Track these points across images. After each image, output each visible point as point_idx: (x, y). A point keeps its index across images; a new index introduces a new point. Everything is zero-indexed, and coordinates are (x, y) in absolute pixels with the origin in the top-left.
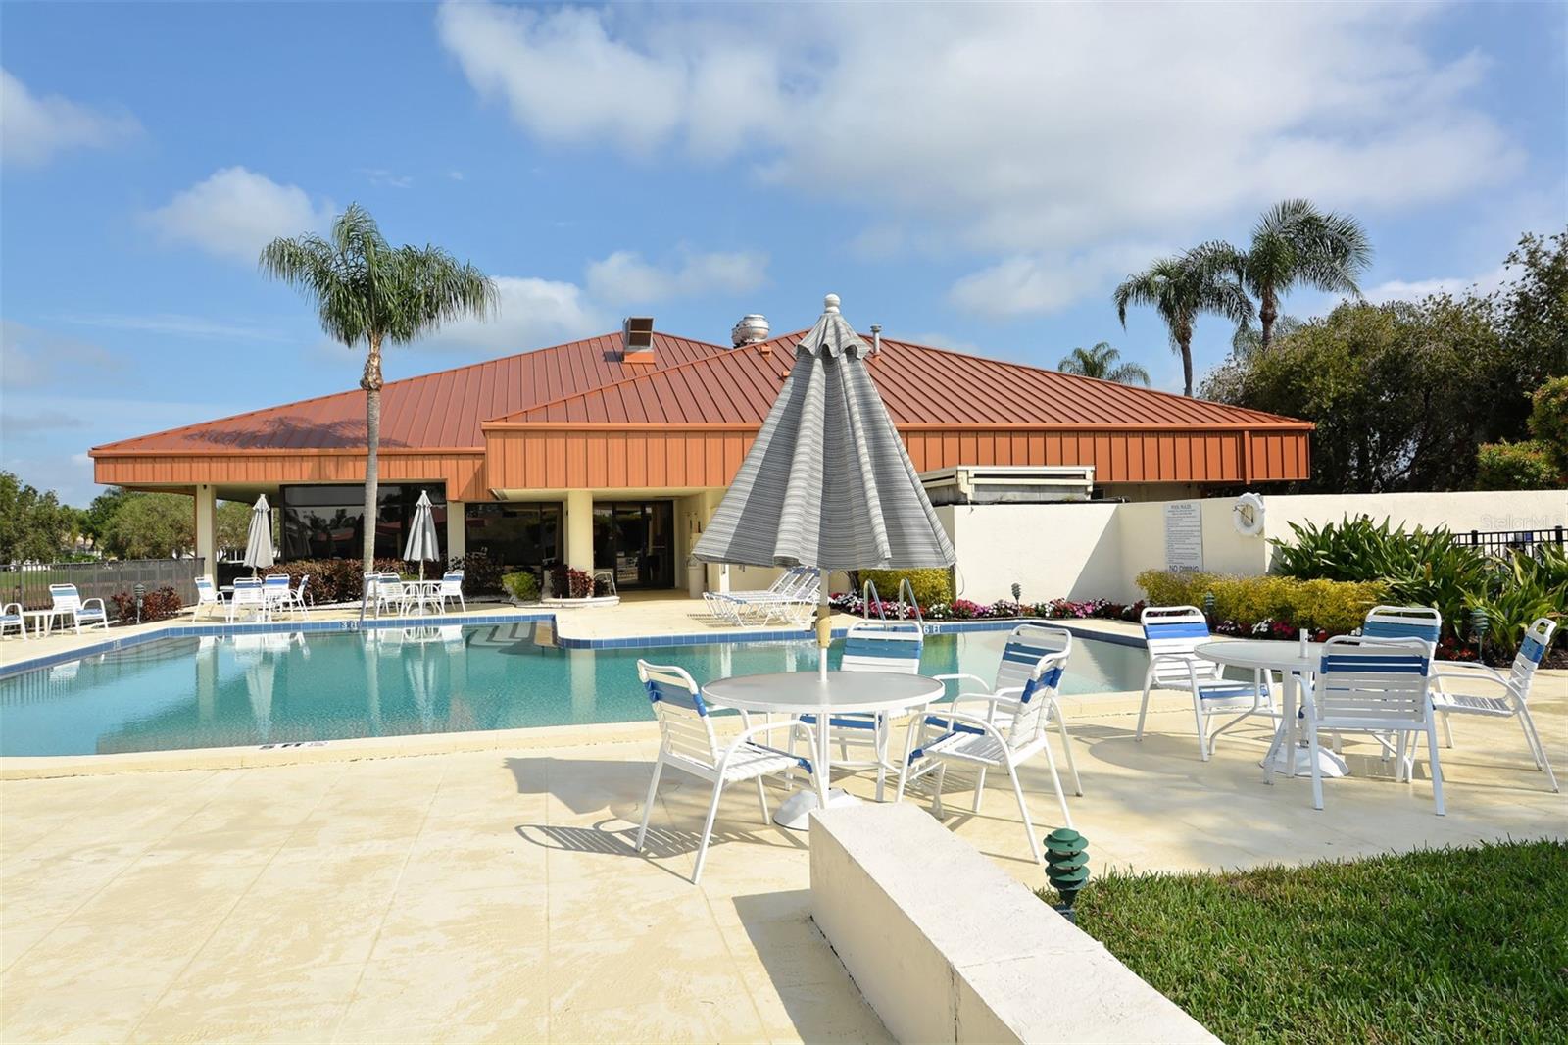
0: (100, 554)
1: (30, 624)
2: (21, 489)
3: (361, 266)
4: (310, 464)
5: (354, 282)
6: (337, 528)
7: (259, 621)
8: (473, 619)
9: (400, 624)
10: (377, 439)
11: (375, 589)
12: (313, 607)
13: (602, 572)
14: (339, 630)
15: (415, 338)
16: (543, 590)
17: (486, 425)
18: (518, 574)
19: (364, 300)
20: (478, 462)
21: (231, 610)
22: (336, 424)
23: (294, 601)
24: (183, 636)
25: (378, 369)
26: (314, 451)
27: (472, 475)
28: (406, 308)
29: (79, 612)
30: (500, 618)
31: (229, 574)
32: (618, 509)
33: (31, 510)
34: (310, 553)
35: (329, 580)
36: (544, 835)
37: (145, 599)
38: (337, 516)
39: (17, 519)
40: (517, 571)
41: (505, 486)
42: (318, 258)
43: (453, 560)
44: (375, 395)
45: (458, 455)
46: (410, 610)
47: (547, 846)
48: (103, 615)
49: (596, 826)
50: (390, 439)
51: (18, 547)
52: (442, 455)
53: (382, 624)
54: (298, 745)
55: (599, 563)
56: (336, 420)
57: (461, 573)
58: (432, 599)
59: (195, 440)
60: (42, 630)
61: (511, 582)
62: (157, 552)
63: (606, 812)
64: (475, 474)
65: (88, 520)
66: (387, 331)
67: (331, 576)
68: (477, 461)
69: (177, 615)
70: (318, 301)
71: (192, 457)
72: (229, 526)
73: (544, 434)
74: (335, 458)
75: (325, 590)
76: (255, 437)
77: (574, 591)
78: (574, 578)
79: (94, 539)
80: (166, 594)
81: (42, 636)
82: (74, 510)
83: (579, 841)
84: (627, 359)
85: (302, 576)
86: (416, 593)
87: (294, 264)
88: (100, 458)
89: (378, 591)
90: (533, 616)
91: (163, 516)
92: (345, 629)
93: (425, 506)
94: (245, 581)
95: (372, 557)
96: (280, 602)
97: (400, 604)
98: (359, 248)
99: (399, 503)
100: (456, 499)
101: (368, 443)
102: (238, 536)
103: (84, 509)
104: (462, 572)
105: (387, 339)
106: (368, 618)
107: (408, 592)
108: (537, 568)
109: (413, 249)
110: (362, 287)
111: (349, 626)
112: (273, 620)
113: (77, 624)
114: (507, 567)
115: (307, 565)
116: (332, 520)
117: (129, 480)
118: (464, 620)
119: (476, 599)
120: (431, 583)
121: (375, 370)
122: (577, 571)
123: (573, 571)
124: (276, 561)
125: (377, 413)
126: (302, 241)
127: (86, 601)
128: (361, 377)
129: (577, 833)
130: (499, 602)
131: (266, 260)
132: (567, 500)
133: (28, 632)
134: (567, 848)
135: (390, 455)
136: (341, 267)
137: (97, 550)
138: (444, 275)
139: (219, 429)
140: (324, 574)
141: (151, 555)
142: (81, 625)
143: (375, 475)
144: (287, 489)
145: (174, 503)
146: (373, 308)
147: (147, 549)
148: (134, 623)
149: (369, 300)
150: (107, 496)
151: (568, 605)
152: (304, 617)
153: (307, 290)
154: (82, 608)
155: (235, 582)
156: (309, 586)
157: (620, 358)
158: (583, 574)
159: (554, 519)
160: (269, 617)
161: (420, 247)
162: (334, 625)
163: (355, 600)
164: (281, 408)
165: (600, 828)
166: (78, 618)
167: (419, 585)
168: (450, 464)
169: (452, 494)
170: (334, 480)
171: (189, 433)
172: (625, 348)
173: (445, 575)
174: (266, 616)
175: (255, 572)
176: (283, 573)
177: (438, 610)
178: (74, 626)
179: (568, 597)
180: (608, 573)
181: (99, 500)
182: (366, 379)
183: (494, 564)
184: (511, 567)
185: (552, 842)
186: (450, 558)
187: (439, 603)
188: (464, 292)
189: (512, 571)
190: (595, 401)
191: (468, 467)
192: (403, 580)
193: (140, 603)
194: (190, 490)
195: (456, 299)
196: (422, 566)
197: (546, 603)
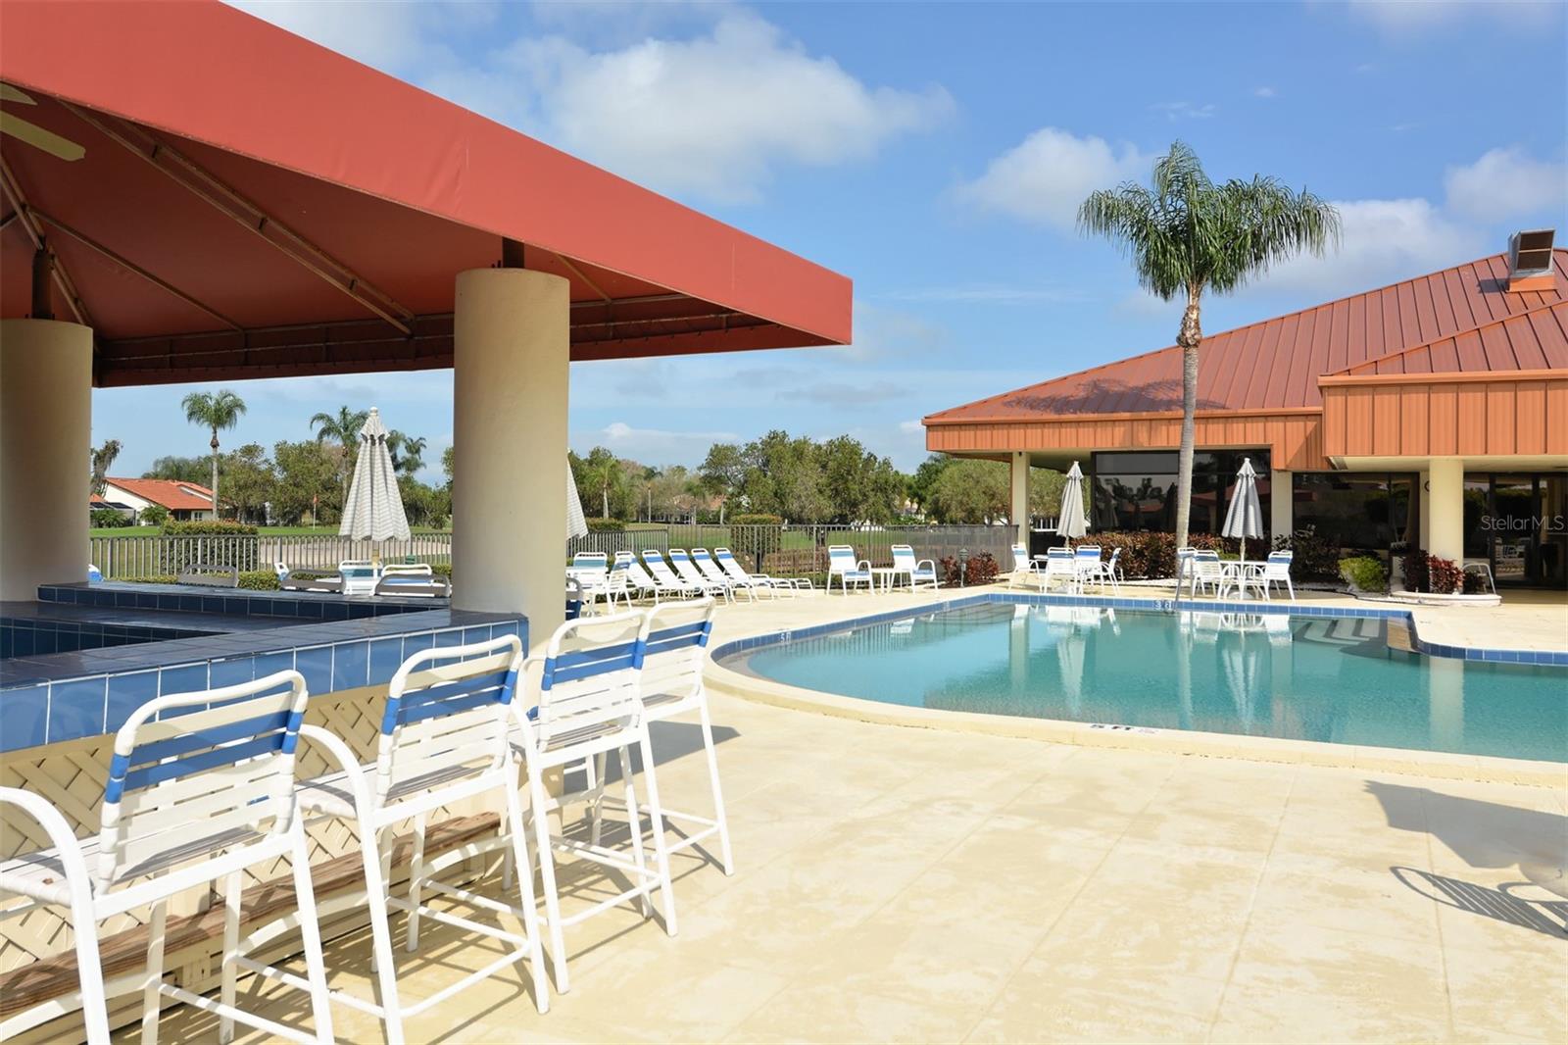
0: (923, 517)
1: (877, 579)
2: (865, 456)
3: (1181, 210)
4: (1122, 429)
5: (1173, 228)
6: (1143, 498)
7: (1071, 593)
8: (1305, 610)
9: (1219, 608)
10: (1194, 400)
11: (1192, 568)
12: (1123, 582)
13: (1474, 563)
14: (1152, 609)
15: (1238, 285)
16: (1391, 581)
17: (1324, 380)
18: (1360, 559)
19: (1183, 247)
20: (1311, 425)
21: (1044, 579)
22: (1149, 385)
23: (1105, 574)
24: (1003, 603)
25: (1197, 322)
26: (1126, 415)
27: (1302, 440)
28: (1229, 252)
29: (914, 572)
30: (1339, 611)
31: (1043, 543)
32: (1498, 482)
33: (872, 475)
34: (1117, 523)
35: (1139, 554)
36: (1431, 884)
37: (968, 563)
38: (1143, 485)
39: (861, 483)
40: (1358, 556)
41: (1346, 453)
42: (1136, 207)
43: (1277, 539)
44: (1193, 351)
45: (1286, 416)
46: (1228, 595)
47: (1436, 899)
48: (933, 576)
49: (1503, 887)
50: (1208, 401)
51: (862, 508)
52: (1267, 417)
53: (1199, 607)
54: (1128, 729)
55: (1471, 549)
56: (1150, 382)
57: (1289, 555)
58: (1255, 582)
59: (1012, 406)
60: (885, 587)
61: (1349, 568)
62: (972, 518)
63: (1514, 872)
64: (1307, 439)
65: (915, 486)
66: (1207, 279)
67: (1142, 549)
68: (1309, 423)
69: (994, 581)
70: (1135, 254)
71: (1009, 424)
72: (1037, 493)
73: (1399, 388)
74: (1148, 422)
75: (1136, 565)
76: (1069, 401)
77: (1435, 584)
78: (1435, 568)
79: (919, 504)
80: (985, 559)
81: (885, 592)
82: (903, 476)
83: (1481, 903)
84: (1513, 288)
85: (1113, 549)
86: (1236, 575)
87: (1111, 216)
88: (931, 426)
89: (1194, 569)
90: (1381, 611)
91: (978, 482)
92: (1159, 608)
93: (1247, 476)
94: (1058, 550)
95: (1186, 531)
96: (1091, 575)
97: (1217, 585)
98: (1179, 191)
99: (1215, 472)
100: (1283, 468)
101: (1184, 405)
102: (1045, 504)
103: (911, 475)
104: (1291, 553)
105: (1207, 288)
106: (1184, 599)
107: (1227, 573)
108: (1383, 553)
109: (1239, 183)
110: (1183, 234)
111: (1163, 606)
112: (1085, 593)
113: (913, 583)
114: (1344, 550)
115: (1117, 537)
116: (1139, 490)
117: (955, 448)
118: (1294, 609)
119: (1305, 586)
120: (1254, 564)
121: (1193, 324)
122: (1440, 560)
123: (1434, 559)
124: (1088, 531)
125: (1194, 371)
126: (1120, 190)
127: (920, 563)
128: (1178, 333)
129: (1473, 890)
130: (1334, 591)
131: (1083, 216)
132: (1427, 470)
133: (875, 587)
134: (1463, 907)
135: (1207, 419)
136: (1159, 214)
137: (921, 514)
138: (1275, 208)
139: (1034, 394)
140: (1135, 547)
141: (967, 520)
142: (916, 584)
143: (1191, 441)
144: (1097, 456)
145: (987, 469)
146: (1192, 256)
147: (963, 514)
148: (958, 586)
149: (1188, 247)
150: (930, 462)
151: (1427, 602)
152: (1115, 592)
153: (1124, 243)
154: (917, 568)
155: (1049, 552)
156: (1120, 560)
157: (1503, 287)
158: (1449, 564)
159: (1406, 494)
160: (1081, 590)
161: (1247, 180)
162: (1148, 603)
163: (1166, 577)
164: (1093, 370)
165: (1510, 891)
166: (914, 578)
167: (1239, 566)
168: (1276, 427)
169: (1278, 461)
170: (1145, 445)
171: (1008, 399)
172: (1510, 274)
173: (1271, 556)
174: (1078, 589)
175: (1067, 542)
176: (1093, 544)
177: (1261, 596)
178: (910, 585)
179: (1428, 591)
180: (1481, 565)
181: (924, 466)
182: (1183, 334)
183: (1327, 546)
184: (1349, 550)
185: (1440, 895)
186: (1273, 536)
187: (1262, 588)
188: (1298, 225)
189: (1351, 555)
190: (1470, 346)
191: (1297, 431)
192: (1221, 559)
193: (964, 567)
194: (1007, 457)
195: (1288, 234)
196: (1243, 544)
197: (1397, 596)
